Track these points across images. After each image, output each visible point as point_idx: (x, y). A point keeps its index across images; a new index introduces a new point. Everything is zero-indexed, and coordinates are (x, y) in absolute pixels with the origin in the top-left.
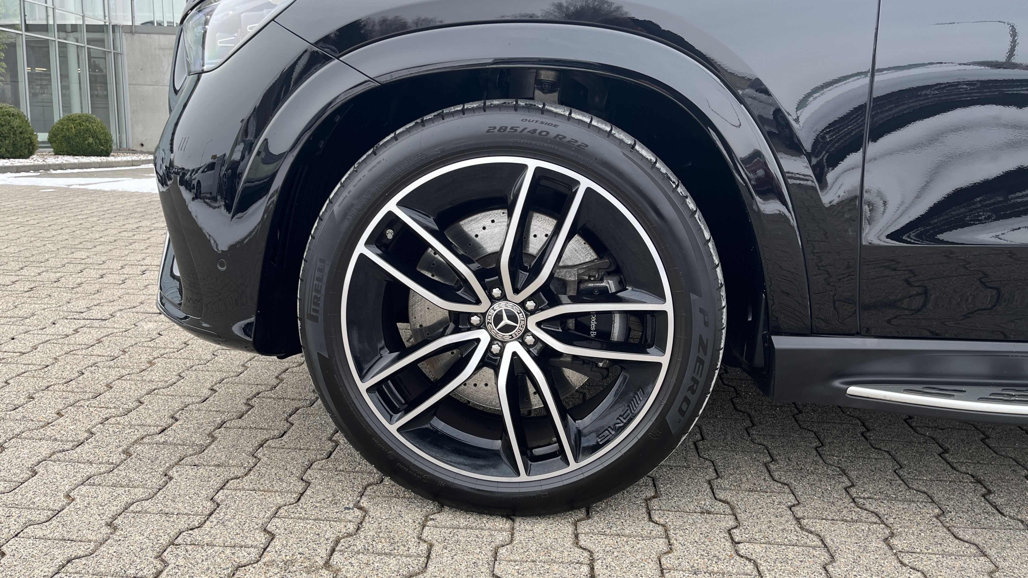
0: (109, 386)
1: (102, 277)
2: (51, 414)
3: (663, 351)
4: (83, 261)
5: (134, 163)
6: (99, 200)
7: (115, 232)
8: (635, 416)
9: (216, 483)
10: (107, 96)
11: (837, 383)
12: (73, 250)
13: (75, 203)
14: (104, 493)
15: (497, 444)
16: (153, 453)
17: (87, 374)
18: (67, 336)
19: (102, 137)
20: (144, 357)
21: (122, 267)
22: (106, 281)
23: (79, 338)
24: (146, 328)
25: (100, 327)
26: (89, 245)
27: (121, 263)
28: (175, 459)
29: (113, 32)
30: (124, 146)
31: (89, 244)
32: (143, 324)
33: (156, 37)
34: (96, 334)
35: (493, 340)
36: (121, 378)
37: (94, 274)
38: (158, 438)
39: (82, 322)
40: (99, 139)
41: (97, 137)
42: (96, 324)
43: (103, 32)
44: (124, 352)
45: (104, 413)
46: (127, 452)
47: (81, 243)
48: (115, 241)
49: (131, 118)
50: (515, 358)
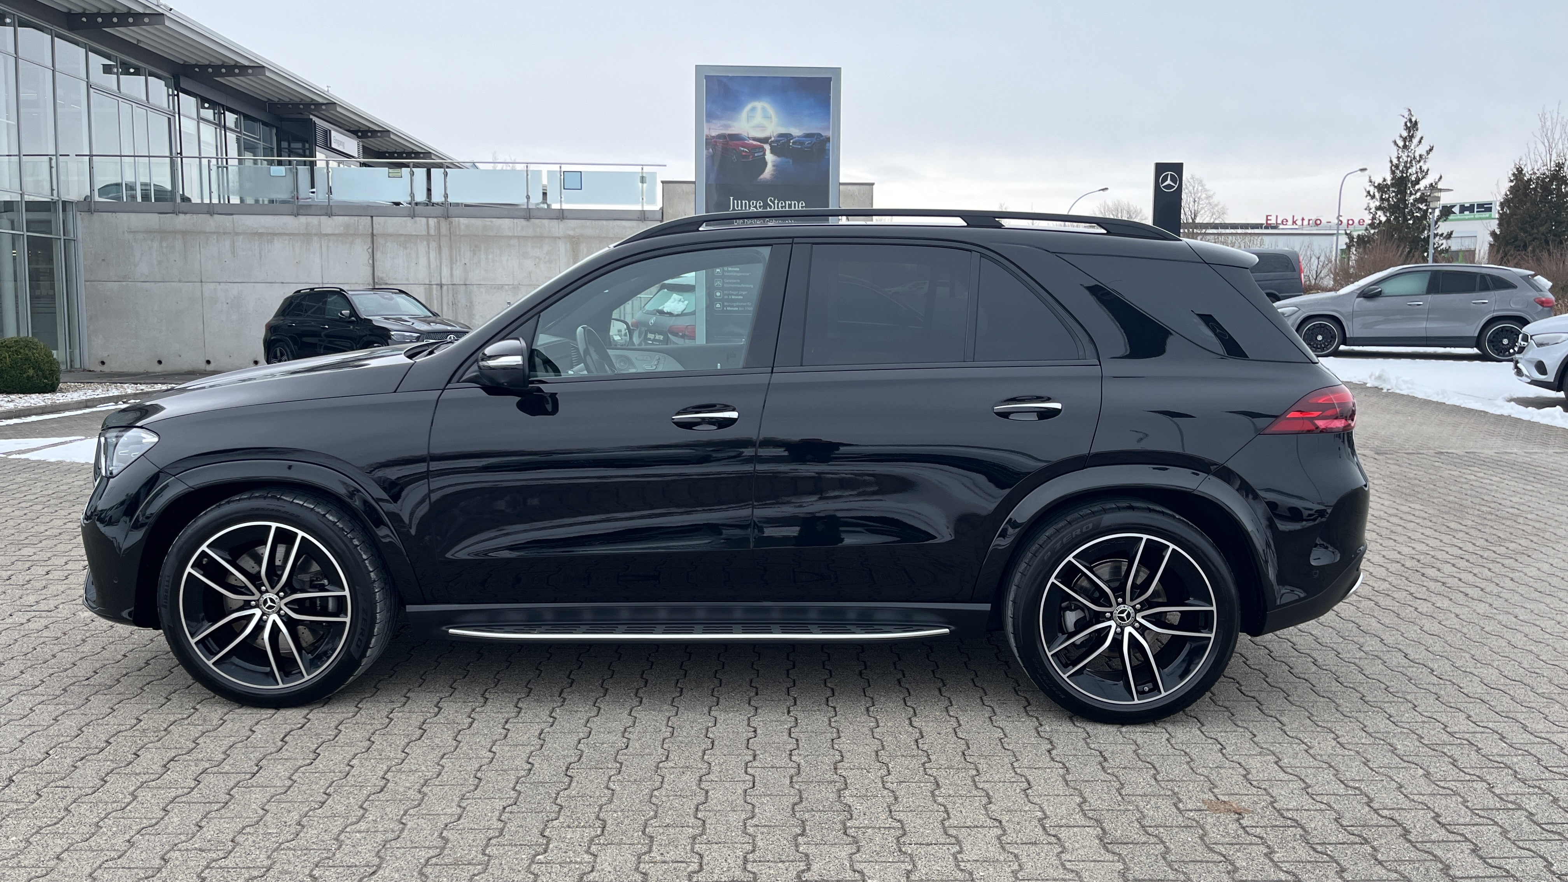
0: (54, 656)
1: (47, 573)
2: (16, 672)
3: (346, 615)
4: (30, 558)
5: (89, 404)
6: (43, 478)
7: (60, 522)
8: (335, 649)
9: (115, 701)
10: (53, 297)
11: (444, 628)
12: (20, 546)
13: (17, 483)
14: (51, 708)
15: (268, 669)
16: (81, 690)
17: (38, 649)
18: (22, 624)
19: (46, 367)
20: (79, 637)
21: (66, 563)
22: (51, 577)
23: (31, 625)
24: (82, 616)
25: (47, 617)
26: (35, 540)
27: (65, 559)
28: (92, 692)
29: (64, 210)
30: (77, 365)
31: (34, 538)
32: (80, 613)
33: (125, 216)
34: (44, 622)
35: (263, 614)
36: (62, 650)
37: (41, 571)
38: (84, 683)
39: (33, 614)
40: (42, 371)
41: (40, 368)
42: (44, 614)
43: (50, 210)
44: (65, 634)
45: (51, 671)
46: (65, 690)
47: (27, 538)
48: (60, 534)
49: (88, 327)
50: (274, 623)
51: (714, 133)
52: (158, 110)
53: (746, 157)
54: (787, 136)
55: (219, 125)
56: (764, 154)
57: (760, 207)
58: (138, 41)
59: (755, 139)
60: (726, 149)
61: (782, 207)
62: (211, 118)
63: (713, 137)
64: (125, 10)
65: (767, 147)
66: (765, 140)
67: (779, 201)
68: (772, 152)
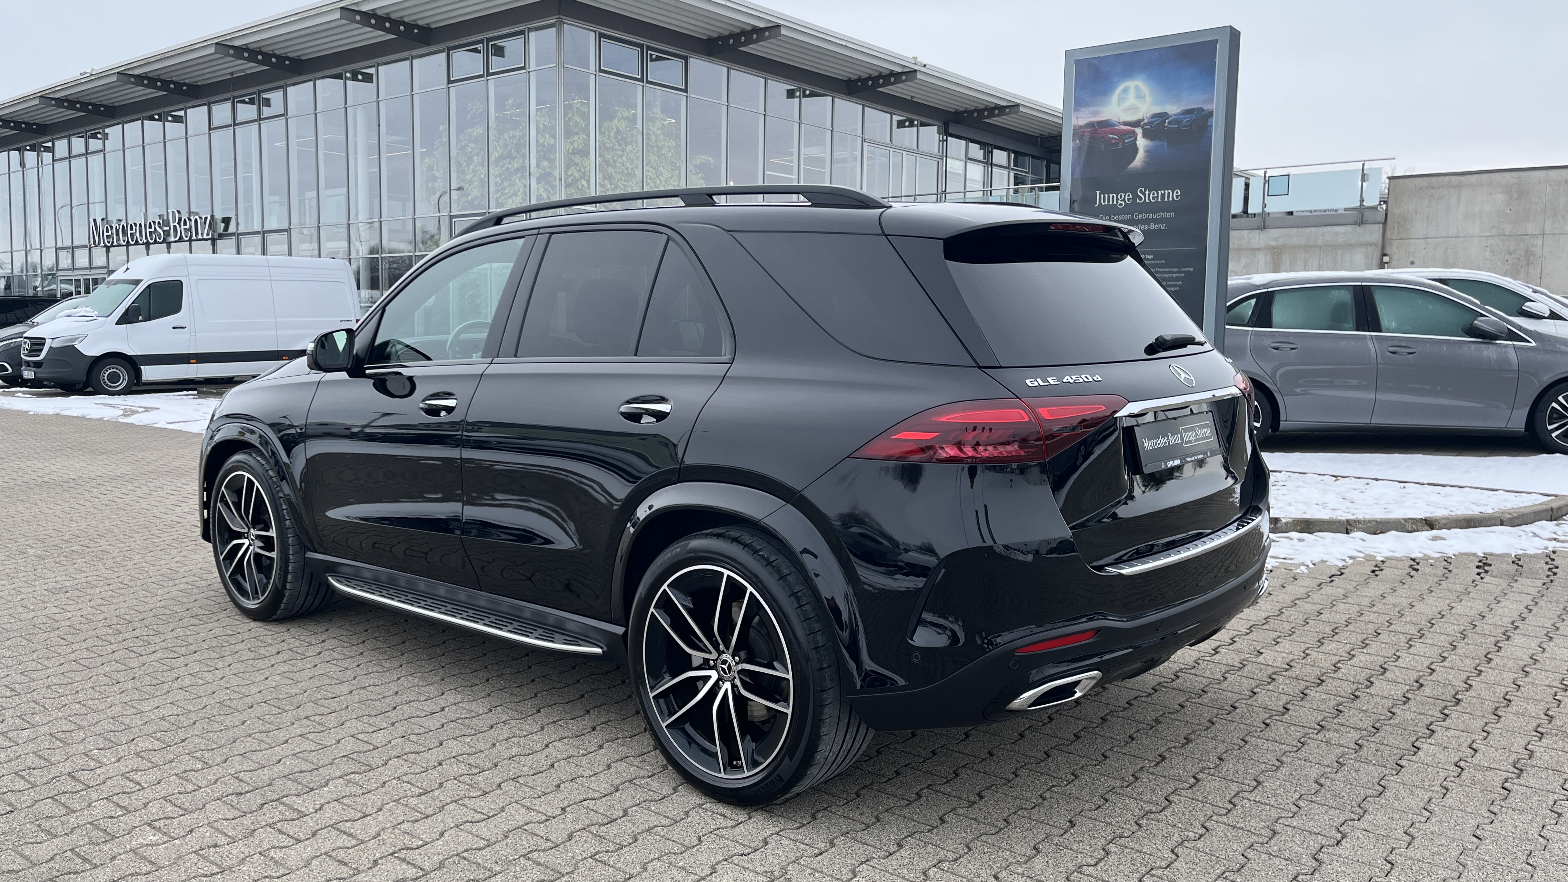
35: (249, 544)
51: (1082, 122)
52: (930, 156)
53: (1116, 144)
54: (1163, 116)
55: (987, 163)
56: (1136, 139)
57: (1129, 200)
58: (912, 97)
59: (1125, 124)
60: (1093, 138)
61: (1153, 198)
62: (981, 157)
63: (1081, 127)
64: (888, 72)
65: (1139, 131)
66: (1136, 124)
67: (1150, 191)
68: (1145, 135)
